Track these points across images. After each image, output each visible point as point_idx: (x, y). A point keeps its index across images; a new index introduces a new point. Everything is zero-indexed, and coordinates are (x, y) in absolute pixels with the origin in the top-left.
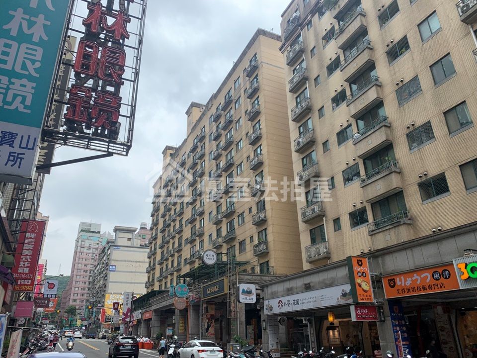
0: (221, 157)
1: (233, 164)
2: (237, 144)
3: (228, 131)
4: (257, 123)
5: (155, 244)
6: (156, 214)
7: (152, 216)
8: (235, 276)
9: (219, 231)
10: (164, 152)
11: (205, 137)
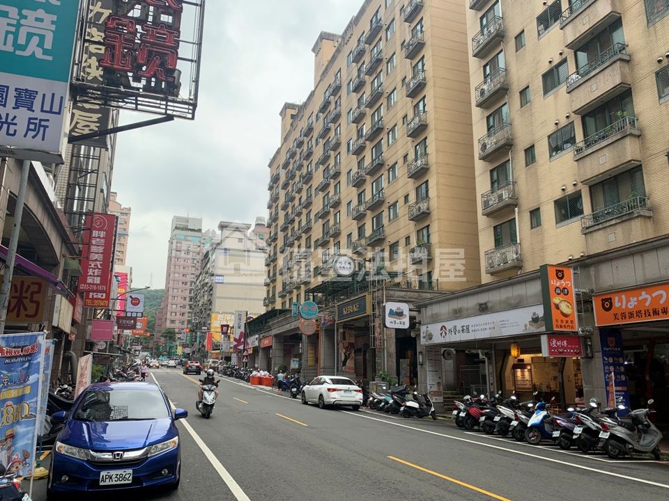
0: (365, 118)
1: (383, 129)
2: (389, 97)
3: (374, 76)
4: (419, 61)
5: (275, 247)
6: (274, 205)
7: (270, 207)
8: (381, 291)
9: (361, 230)
10: (283, 113)
11: (341, 87)
